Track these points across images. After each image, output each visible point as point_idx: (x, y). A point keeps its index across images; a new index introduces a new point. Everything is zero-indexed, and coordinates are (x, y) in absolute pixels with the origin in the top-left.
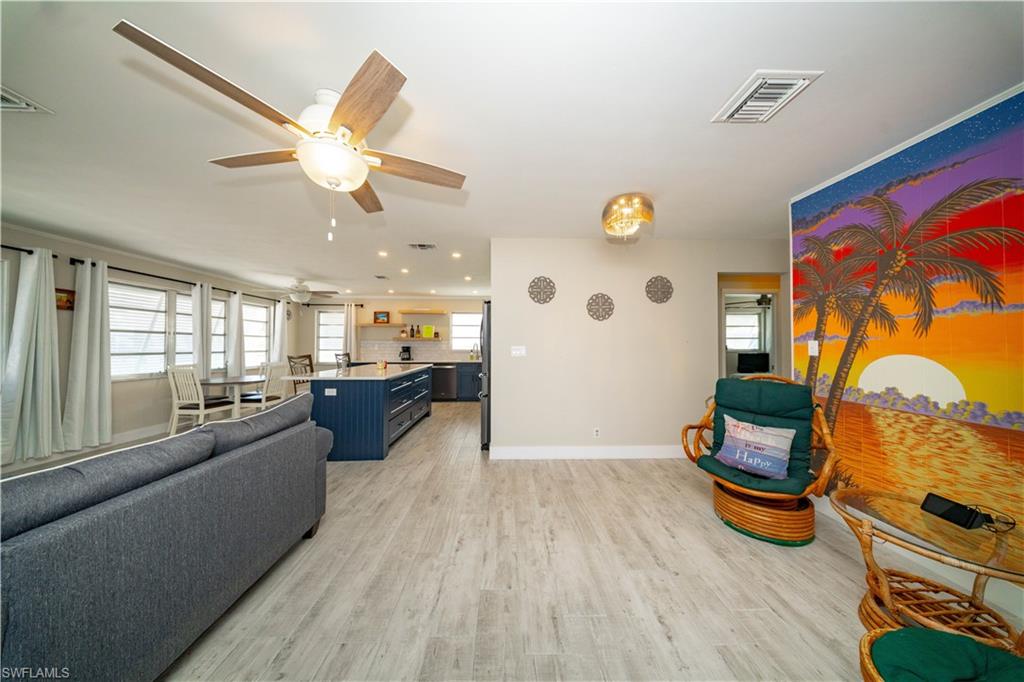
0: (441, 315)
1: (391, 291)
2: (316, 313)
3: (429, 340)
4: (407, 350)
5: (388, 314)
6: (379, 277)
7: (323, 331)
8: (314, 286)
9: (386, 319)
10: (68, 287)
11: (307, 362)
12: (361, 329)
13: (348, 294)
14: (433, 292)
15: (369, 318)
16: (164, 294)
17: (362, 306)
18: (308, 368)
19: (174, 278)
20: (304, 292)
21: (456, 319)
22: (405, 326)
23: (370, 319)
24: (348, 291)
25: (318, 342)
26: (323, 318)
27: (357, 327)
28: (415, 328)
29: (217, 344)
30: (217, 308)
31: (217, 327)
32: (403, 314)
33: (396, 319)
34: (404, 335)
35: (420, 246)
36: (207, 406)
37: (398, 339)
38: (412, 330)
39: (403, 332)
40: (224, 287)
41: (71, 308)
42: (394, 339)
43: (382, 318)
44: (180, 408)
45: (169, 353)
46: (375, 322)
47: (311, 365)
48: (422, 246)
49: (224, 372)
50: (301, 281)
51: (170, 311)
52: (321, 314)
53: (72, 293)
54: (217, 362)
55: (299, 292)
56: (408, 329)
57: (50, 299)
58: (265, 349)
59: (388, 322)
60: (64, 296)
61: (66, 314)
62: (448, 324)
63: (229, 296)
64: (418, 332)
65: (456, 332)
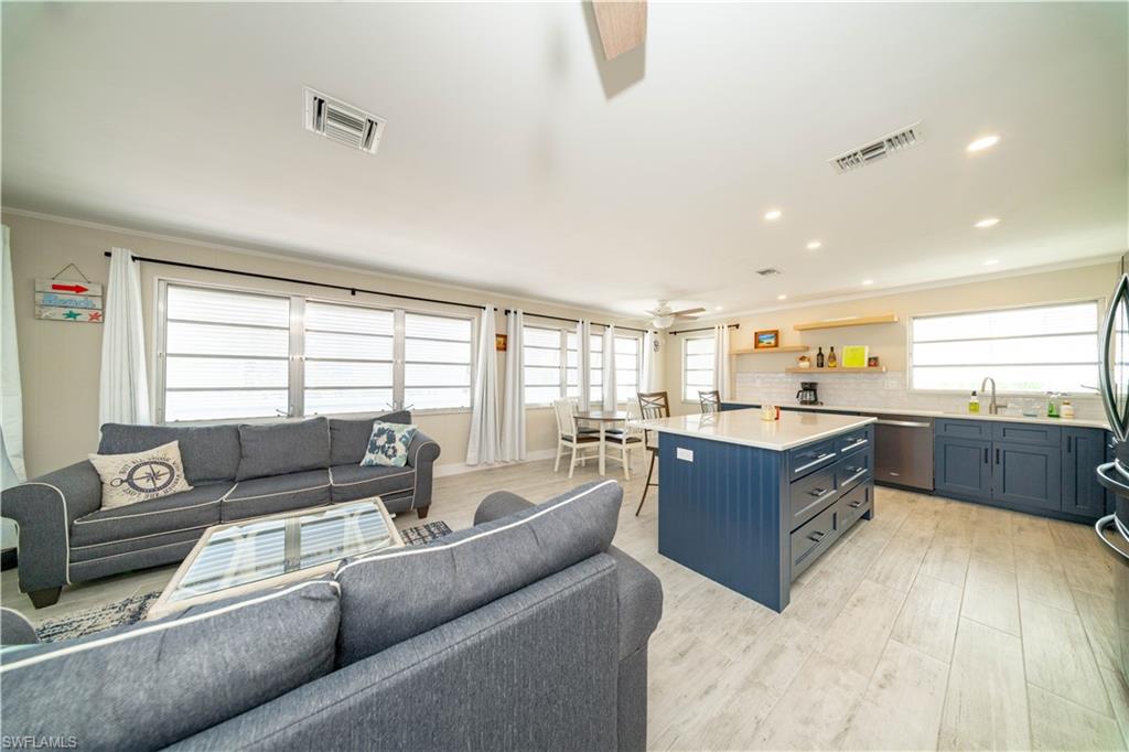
0: (887, 323)
1: (782, 297)
2: (683, 341)
3: (857, 371)
4: (810, 387)
5: (776, 334)
6: (763, 273)
7: (691, 362)
8: (676, 307)
9: (773, 341)
10: (503, 333)
11: (662, 401)
12: (737, 356)
13: (720, 313)
14: (868, 283)
15: (747, 342)
16: (559, 333)
17: (737, 326)
18: (663, 410)
19: (564, 317)
20: (665, 315)
21: (921, 329)
22: (807, 349)
23: (749, 343)
24: (719, 308)
25: (686, 376)
26: (692, 346)
27: (730, 355)
28: (826, 352)
29: (595, 377)
30: (595, 343)
31: (595, 361)
32: (801, 330)
33: (791, 339)
34: (805, 364)
35: (865, 152)
36: (580, 440)
37: (796, 372)
38: (820, 355)
39: (802, 359)
40: (600, 321)
41: (505, 349)
42: (788, 371)
43: (767, 341)
44: (563, 439)
45: (563, 386)
46: (756, 347)
47: (666, 406)
48: (872, 151)
49: (601, 405)
50: (663, 302)
51: (563, 348)
52: (689, 342)
53: (505, 337)
54: (595, 395)
55: (660, 316)
56: (813, 354)
57: (493, 342)
58: (635, 383)
59: (776, 345)
60: (501, 340)
61: (502, 353)
62: (902, 341)
63: (605, 330)
64: (833, 358)
65: (920, 354)
